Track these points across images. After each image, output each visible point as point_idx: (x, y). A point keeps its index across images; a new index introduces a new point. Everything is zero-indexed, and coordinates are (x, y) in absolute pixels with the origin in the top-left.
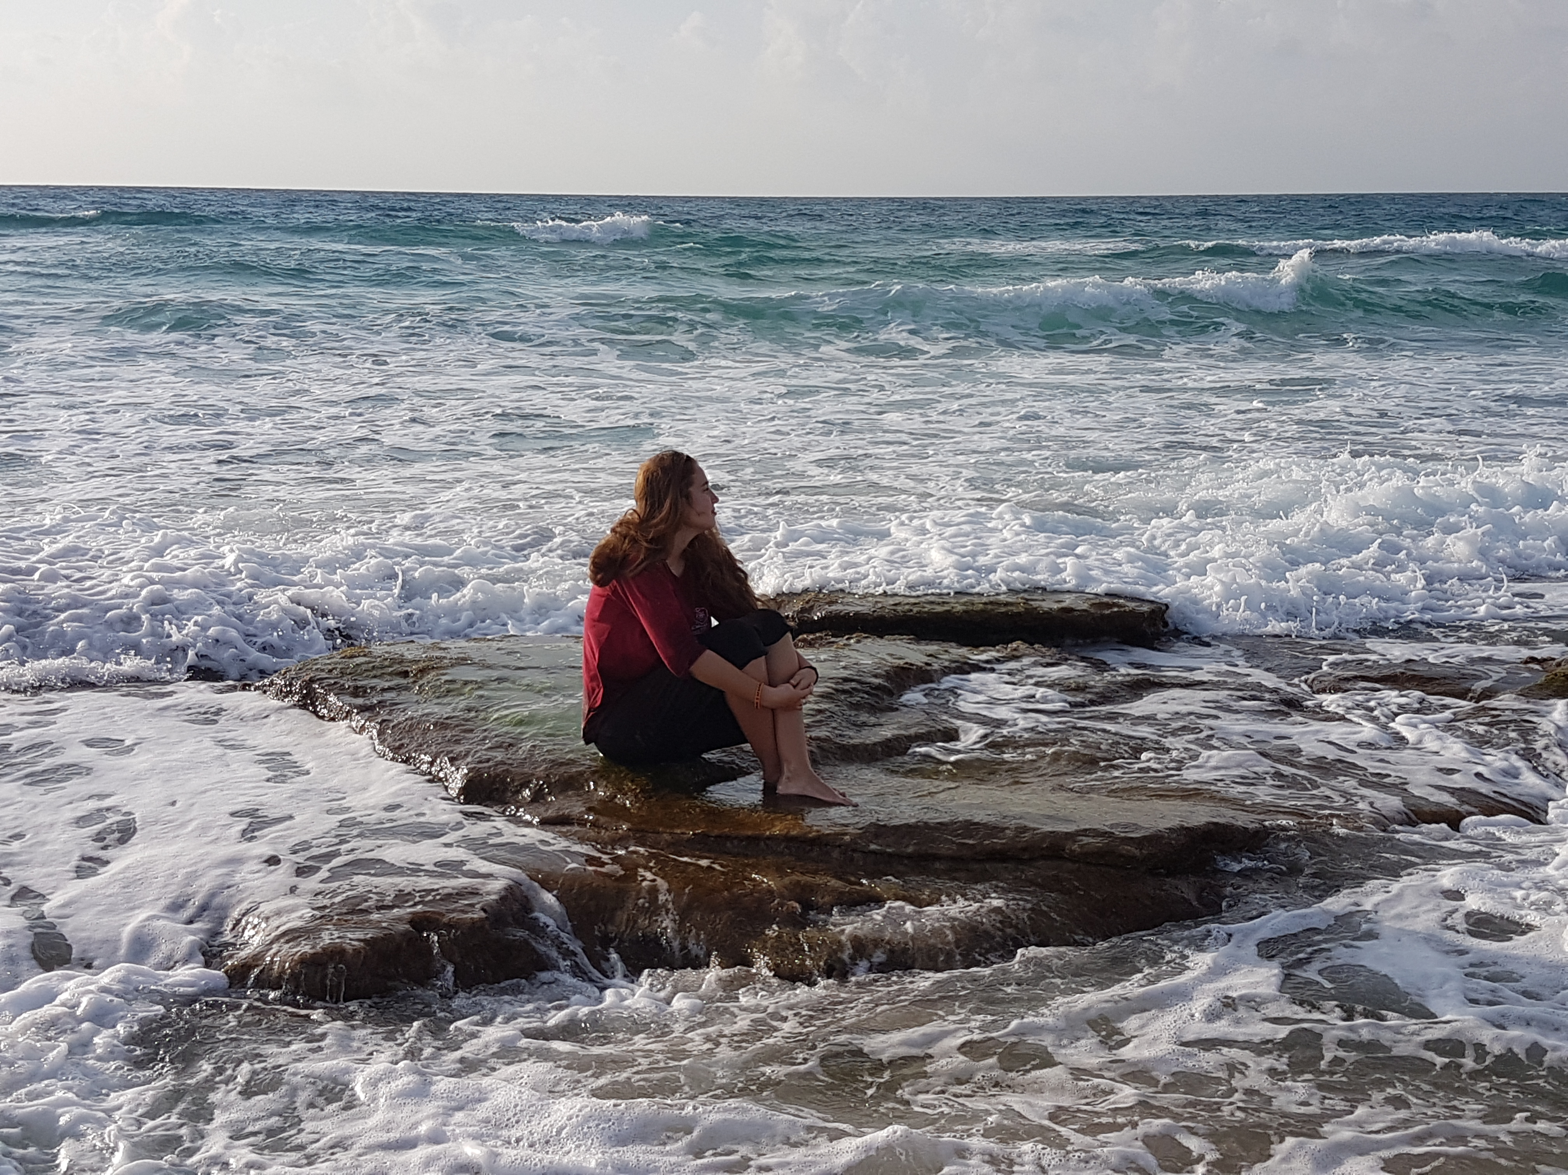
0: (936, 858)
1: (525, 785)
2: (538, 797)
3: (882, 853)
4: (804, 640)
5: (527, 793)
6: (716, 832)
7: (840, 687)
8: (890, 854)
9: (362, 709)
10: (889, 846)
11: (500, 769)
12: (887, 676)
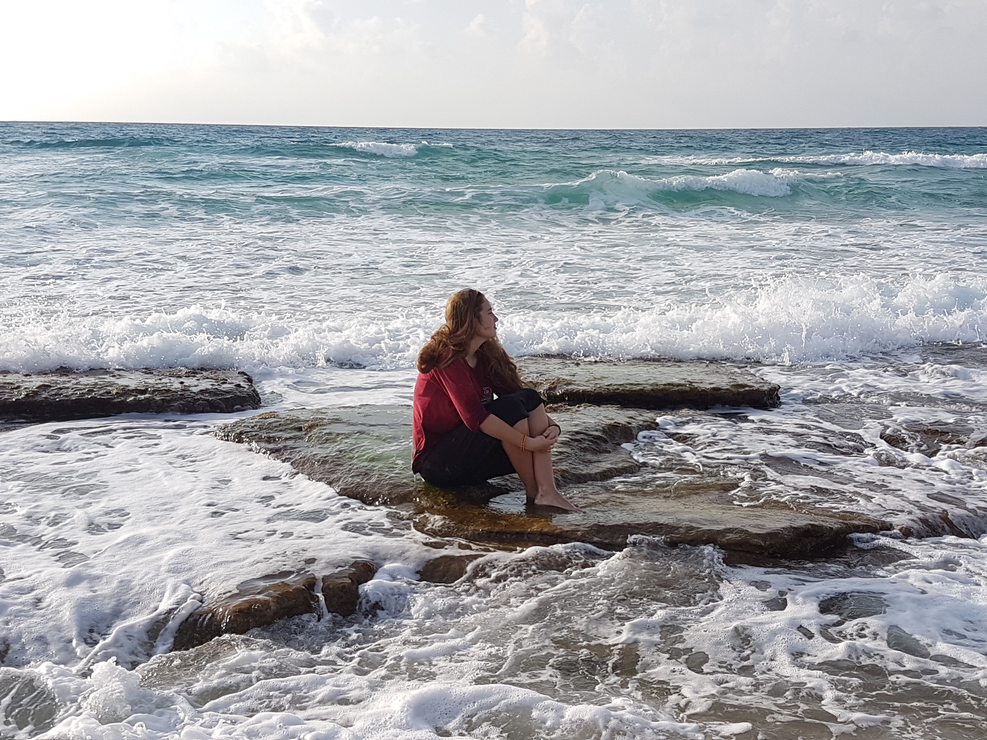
1: (376, 499)
4: (551, 408)
6: (496, 529)
7: (573, 437)
9: (273, 451)
10: (606, 539)
12: (604, 431)
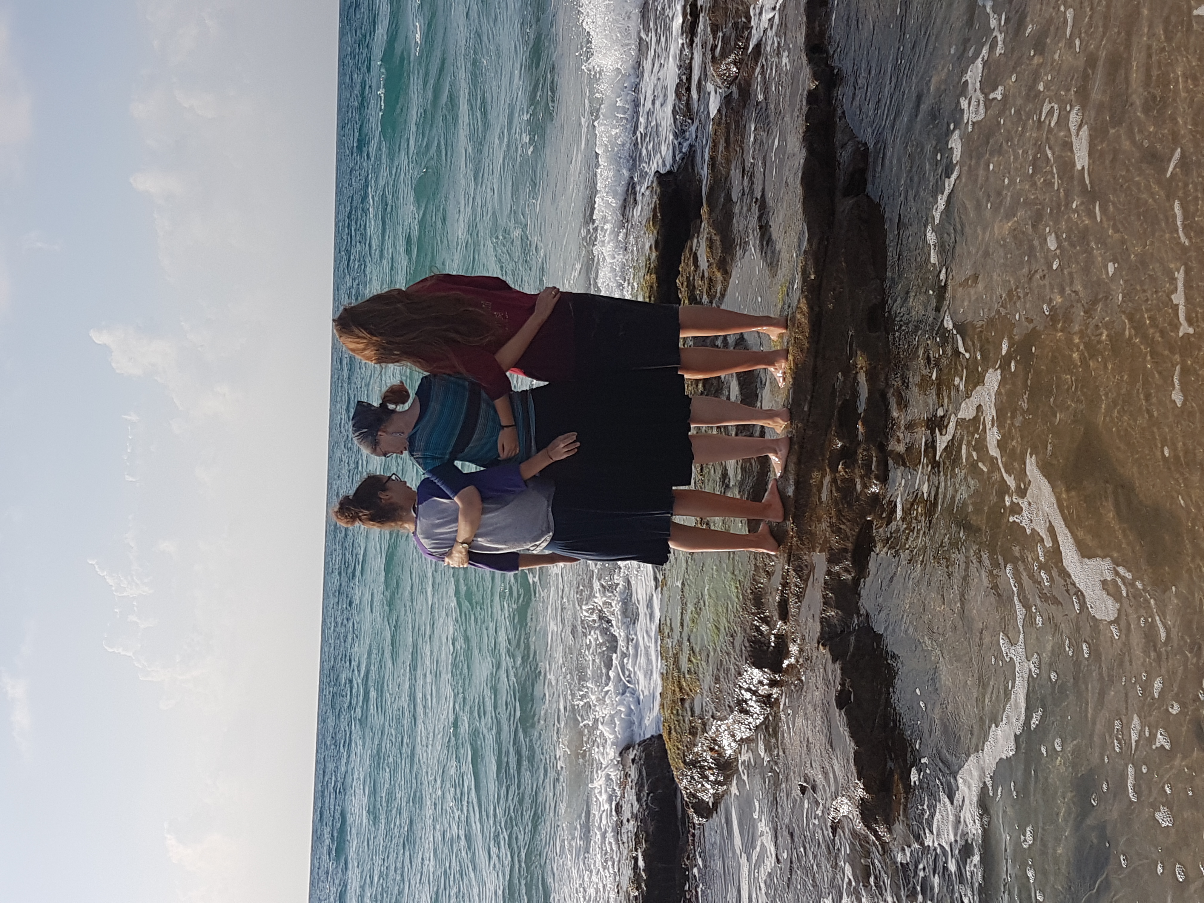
0: (815, 367)
1: (757, 629)
2: (765, 620)
3: (810, 403)
5: (764, 628)
6: (793, 509)
8: (812, 397)
9: (704, 731)
10: (806, 398)
11: (747, 644)
